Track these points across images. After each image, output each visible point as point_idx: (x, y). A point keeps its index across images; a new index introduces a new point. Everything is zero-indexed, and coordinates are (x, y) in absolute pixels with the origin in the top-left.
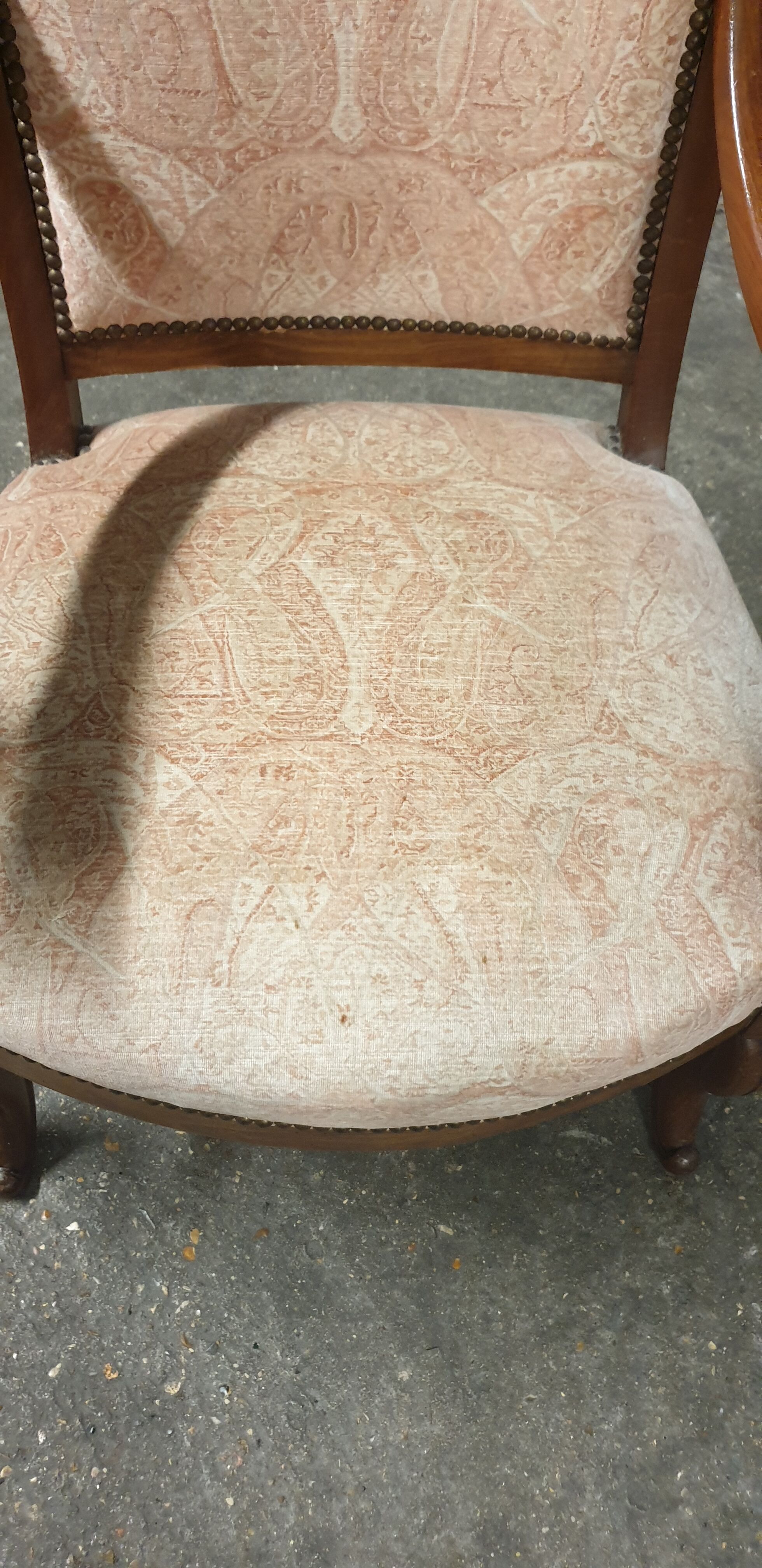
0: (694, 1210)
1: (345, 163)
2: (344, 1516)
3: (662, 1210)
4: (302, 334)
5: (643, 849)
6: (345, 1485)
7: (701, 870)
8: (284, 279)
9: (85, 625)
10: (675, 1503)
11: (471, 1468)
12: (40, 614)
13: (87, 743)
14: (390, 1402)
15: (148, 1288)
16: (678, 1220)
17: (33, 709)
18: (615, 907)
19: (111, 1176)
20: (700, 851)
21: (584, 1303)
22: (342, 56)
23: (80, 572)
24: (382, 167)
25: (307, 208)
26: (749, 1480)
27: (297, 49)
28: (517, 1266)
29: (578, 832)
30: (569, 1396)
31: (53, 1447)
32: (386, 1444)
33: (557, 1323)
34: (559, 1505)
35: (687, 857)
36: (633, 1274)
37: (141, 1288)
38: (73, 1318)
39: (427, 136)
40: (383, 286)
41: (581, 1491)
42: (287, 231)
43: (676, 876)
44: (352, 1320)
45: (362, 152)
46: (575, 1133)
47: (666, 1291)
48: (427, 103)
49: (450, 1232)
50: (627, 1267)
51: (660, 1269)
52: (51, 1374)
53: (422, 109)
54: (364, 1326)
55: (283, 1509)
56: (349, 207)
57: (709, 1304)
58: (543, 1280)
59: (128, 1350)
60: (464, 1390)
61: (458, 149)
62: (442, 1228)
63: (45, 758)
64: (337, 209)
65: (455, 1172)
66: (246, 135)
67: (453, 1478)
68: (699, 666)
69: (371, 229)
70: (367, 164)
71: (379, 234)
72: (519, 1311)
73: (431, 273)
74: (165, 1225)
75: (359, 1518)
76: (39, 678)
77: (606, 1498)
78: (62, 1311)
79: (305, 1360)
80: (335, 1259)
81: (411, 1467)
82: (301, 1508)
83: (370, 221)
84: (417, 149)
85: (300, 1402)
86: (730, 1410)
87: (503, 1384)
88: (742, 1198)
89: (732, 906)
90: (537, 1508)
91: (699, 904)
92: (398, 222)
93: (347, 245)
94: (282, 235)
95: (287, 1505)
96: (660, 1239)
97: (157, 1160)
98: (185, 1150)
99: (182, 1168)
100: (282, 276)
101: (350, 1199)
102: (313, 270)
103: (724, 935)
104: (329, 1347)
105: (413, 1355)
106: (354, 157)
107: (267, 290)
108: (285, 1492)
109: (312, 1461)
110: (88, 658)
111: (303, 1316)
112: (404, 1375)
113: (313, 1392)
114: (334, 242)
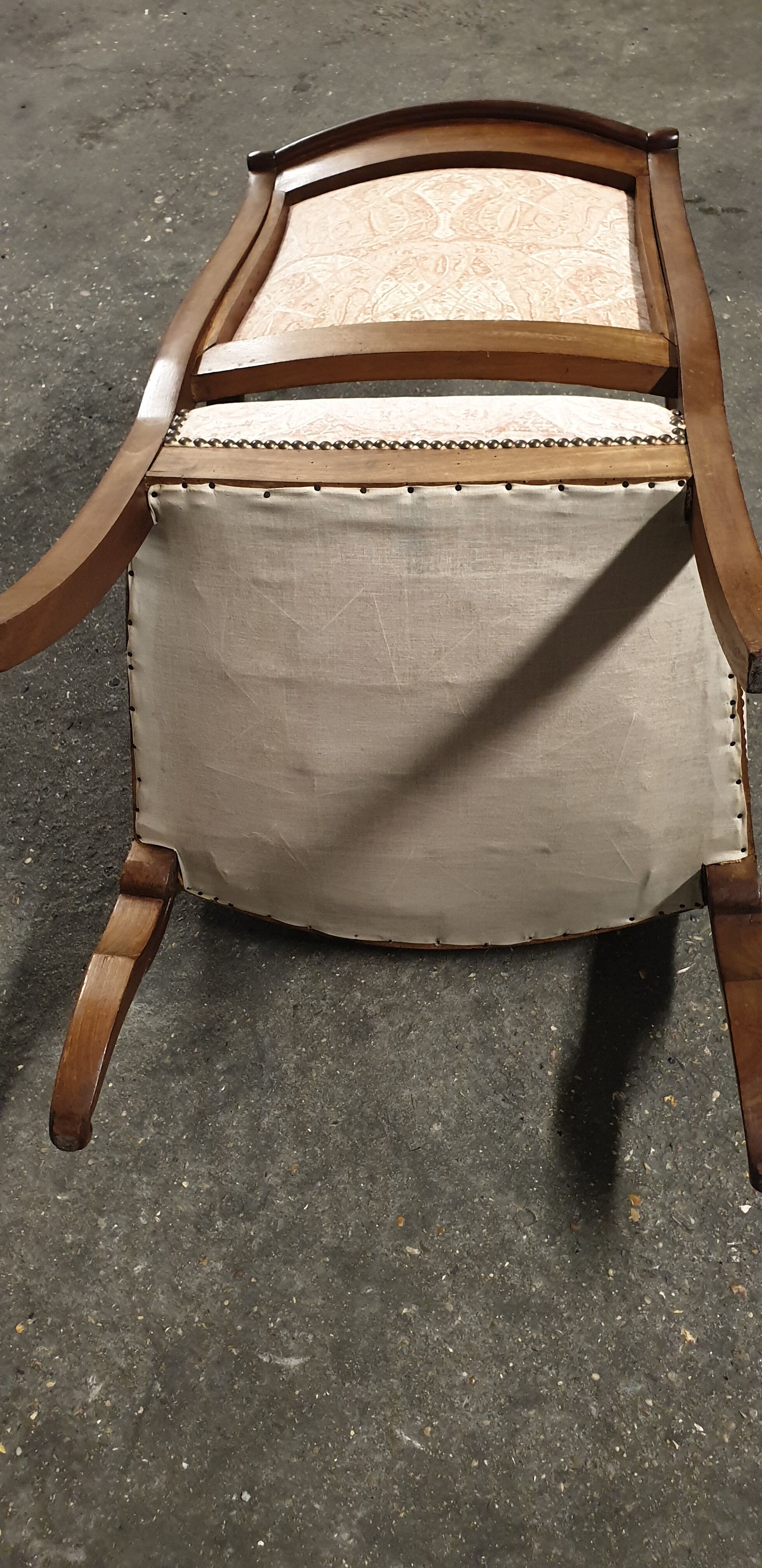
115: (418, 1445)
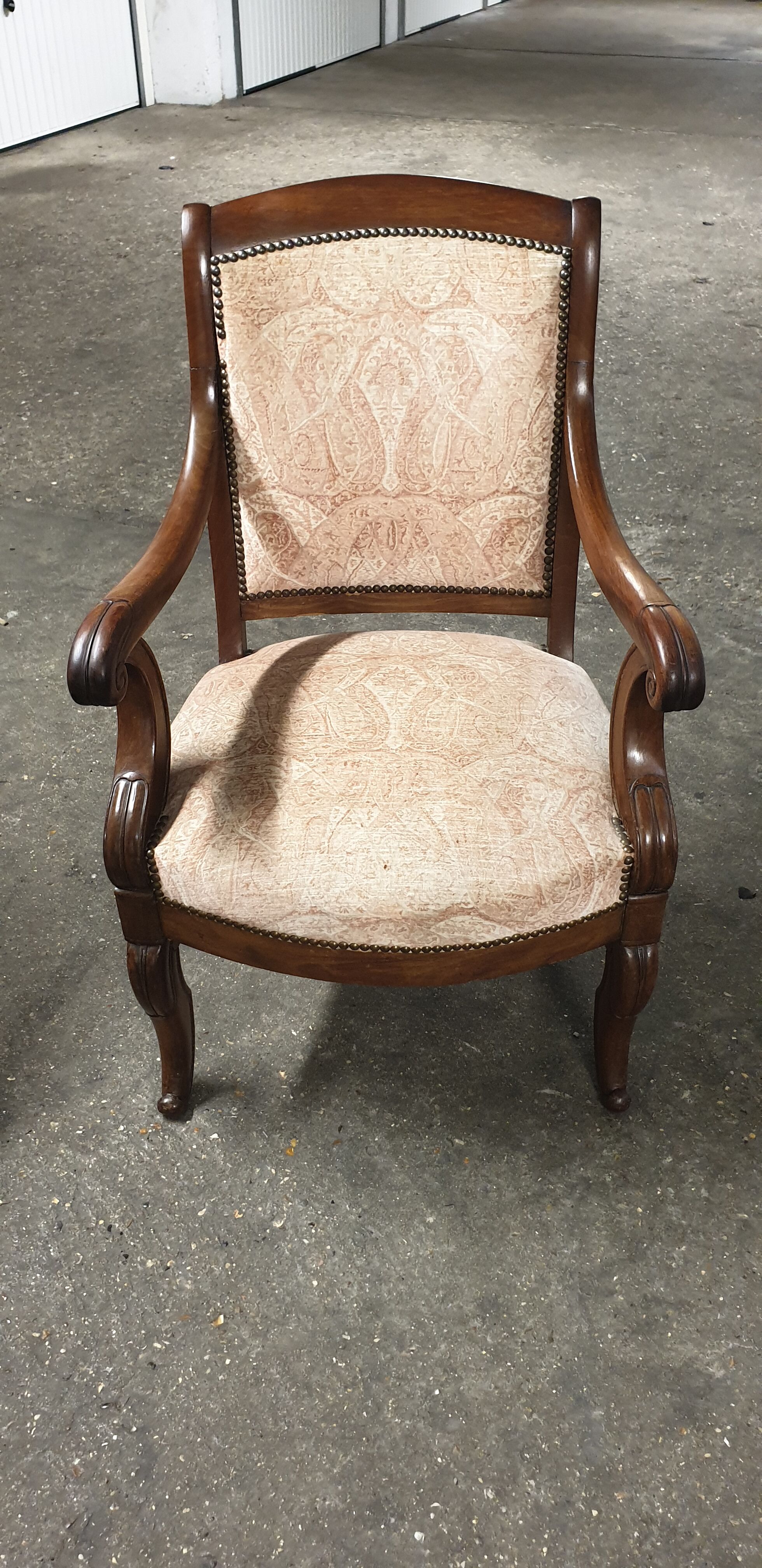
0: (629, 1135)
1: (390, 501)
2: (389, 1293)
3: (606, 1135)
4: (368, 595)
5: (542, 799)
6: (390, 1277)
7: (574, 811)
8: (359, 562)
9: (256, 711)
10: (612, 1293)
11: (475, 1270)
12: (232, 709)
13: (257, 756)
14: (421, 1234)
15: (262, 1170)
16: (618, 1141)
17: (230, 745)
18: (526, 822)
19: (239, 1110)
20: (573, 804)
21: (552, 1184)
22: (388, 452)
23: (253, 692)
24: (409, 502)
25: (371, 524)
26: (663, 1282)
27: (367, 449)
28: (507, 1162)
29: (507, 790)
30: (541, 1234)
31: (201, 1251)
32: (418, 1256)
33: (534, 1194)
34: (531, 1291)
35: (566, 804)
36: (586, 1169)
37: (258, 1170)
38: (213, 1186)
39: (430, 487)
40: (411, 566)
41: (548, 1284)
42: (361, 536)
43: (559, 812)
44: (396, 1190)
45: (397, 496)
46: (547, 1091)
47: (609, 1179)
48: (429, 471)
49: (462, 1143)
50: (582, 1165)
51: (605, 1167)
52: (200, 1214)
53: (426, 474)
54: (404, 1193)
55: (350, 1289)
56: (392, 523)
57: (638, 1187)
58: (524, 1171)
59: (249, 1203)
60: (470, 1228)
61: (445, 493)
62: (457, 1141)
63: (236, 763)
64: (386, 524)
65: (466, 1110)
66: (342, 489)
67: (461, 1275)
68: (576, 727)
69: (404, 534)
70: (401, 501)
71: (408, 536)
72: (508, 1187)
73: (435, 557)
74: (274, 1136)
75: (400, 1294)
76: (234, 732)
77: (565, 1288)
78: (207, 1181)
79: (364, 1210)
80: (385, 1157)
81: (434, 1269)
82: (362, 1288)
83: (403, 530)
84: (425, 493)
85: (361, 1232)
86: (651, 1244)
87: (496, 1226)
88: (662, 1130)
89: (590, 829)
90: (519, 1292)
91: (572, 825)
92: (418, 530)
93: (391, 543)
94: (358, 538)
95: (353, 1286)
96: (605, 1151)
97: (270, 1102)
98: (287, 1097)
99: (285, 1106)
100: (358, 560)
101: (396, 1124)
102: (374, 557)
103: (585, 839)
104: (381, 1204)
105: (436, 1208)
106: (394, 498)
107: (350, 568)
108: (351, 1279)
109: (369, 1264)
110: (258, 724)
111: (364, 1187)
112: (431, 1220)
113: (370, 1228)
114: (385, 541)
115: (467, 1044)
